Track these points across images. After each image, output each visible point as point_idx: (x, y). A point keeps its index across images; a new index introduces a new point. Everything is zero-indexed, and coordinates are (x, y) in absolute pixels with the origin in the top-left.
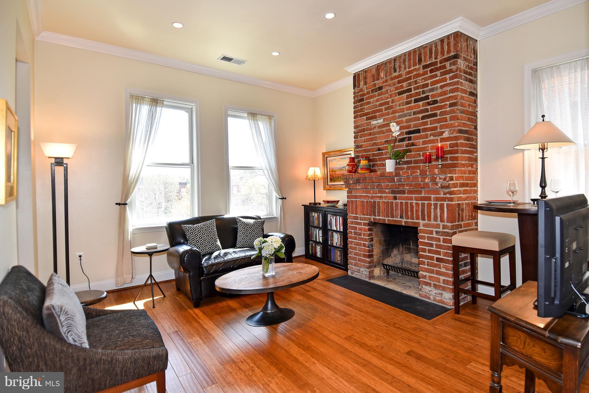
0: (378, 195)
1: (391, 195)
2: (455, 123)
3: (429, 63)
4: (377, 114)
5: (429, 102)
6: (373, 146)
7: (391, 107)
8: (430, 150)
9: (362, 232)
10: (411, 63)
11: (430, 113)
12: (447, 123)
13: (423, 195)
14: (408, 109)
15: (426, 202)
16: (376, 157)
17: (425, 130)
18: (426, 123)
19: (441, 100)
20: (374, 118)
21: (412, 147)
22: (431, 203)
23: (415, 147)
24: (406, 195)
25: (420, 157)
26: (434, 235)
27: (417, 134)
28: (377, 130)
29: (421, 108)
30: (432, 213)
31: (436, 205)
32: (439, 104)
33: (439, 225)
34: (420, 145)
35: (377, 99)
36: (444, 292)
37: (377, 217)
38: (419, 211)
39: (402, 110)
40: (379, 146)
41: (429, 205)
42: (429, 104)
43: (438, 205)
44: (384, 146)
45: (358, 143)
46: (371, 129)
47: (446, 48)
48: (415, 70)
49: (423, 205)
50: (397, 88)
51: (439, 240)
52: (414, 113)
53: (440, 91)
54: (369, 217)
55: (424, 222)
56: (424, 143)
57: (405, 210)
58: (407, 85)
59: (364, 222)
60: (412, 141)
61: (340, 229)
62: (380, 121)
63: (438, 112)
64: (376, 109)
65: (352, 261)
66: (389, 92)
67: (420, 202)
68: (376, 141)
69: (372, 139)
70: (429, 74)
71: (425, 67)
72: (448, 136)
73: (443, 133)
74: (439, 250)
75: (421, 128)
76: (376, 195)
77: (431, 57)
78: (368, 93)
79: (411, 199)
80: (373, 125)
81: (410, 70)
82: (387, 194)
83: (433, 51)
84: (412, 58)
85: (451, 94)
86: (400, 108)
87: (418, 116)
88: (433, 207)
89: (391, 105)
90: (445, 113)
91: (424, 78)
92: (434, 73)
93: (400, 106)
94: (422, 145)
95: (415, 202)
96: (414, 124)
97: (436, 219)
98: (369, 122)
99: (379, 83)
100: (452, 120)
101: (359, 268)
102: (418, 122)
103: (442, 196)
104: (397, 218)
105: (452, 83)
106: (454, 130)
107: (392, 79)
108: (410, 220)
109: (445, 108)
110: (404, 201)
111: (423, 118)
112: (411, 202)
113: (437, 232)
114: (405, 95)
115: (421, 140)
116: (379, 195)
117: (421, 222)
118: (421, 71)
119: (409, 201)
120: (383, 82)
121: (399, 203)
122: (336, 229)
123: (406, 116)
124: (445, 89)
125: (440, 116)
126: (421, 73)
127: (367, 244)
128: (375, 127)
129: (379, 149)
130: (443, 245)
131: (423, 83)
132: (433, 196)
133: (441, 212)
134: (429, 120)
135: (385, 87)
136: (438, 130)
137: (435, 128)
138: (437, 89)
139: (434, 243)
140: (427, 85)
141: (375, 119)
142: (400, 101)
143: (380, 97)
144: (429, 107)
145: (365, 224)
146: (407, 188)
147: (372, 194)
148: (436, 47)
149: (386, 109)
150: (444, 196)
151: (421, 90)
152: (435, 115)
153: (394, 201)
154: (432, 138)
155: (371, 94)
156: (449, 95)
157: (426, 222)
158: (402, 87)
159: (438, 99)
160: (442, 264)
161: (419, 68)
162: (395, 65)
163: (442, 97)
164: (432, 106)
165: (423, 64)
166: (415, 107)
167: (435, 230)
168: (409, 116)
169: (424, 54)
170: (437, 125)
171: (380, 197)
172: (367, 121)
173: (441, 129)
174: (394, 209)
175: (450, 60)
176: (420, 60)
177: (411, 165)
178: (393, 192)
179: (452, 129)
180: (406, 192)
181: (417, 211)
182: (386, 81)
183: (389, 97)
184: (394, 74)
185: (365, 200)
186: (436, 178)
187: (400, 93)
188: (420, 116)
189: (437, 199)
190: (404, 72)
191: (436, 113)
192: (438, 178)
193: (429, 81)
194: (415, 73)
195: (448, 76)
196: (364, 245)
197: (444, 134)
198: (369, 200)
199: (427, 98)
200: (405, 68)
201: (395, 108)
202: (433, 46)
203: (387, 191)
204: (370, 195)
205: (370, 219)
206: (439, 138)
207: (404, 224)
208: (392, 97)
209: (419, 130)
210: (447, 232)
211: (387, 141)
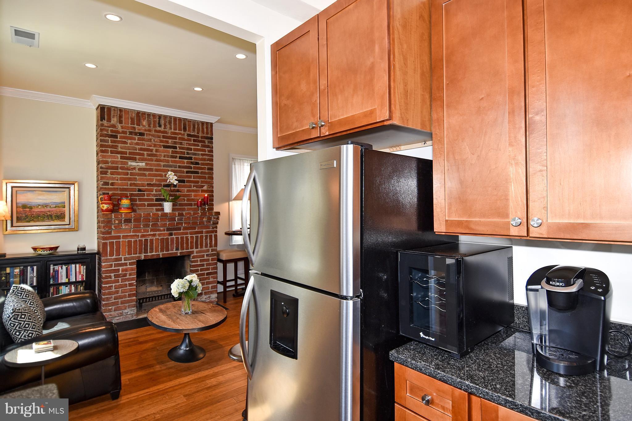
0: (149, 233)
1: (166, 232)
2: (211, 181)
3: (192, 134)
4: (137, 157)
5: (192, 162)
6: (130, 186)
7: (155, 155)
8: (193, 197)
9: (127, 273)
10: (176, 127)
11: (192, 170)
12: (205, 180)
13: (196, 230)
14: (172, 162)
15: (199, 235)
16: (136, 198)
17: (188, 181)
18: (190, 177)
19: (201, 163)
20: (134, 159)
21: (178, 193)
22: (203, 235)
23: (180, 193)
24: (182, 231)
25: (185, 201)
26: (205, 258)
27: (182, 184)
28: (137, 171)
29: (185, 165)
30: (204, 242)
31: (206, 237)
32: (200, 166)
33: (209, 250)
34: (184, 192)
35: (137, 142)
36: (211, 295)
37: (149, 254)
38: (193, 242)
39: (168, 161)
40: (138, 187)
41: (202, 237)
42: (192, 163)
43: (208, 236)
44: (145, 188)
45: (107, 180)
46: (129, 170)
47: (205, 130)
48: (180, 134)
49: (197, 237)
50: (161, 141)
51: (208, 260)
52: (179, 167)
53: (201, 157)
54: (138, 255)
55: (197, 250)
56: (188, 191)
57: (180, 244)
58: (173, 142)
59: (130, 261)
60: (177, 188)
61: (76, 279)
62: (142, 164)
63: (200, 171)
64: (135, 151)
65: (110, 308)
66: (152, 141)
67: (194, 236)
68: (135, 182)
69: (129, 179)
70: (192, 142)
71: (189, 135)
72: (206, 189)
73: (203, 186)
74: (209, 267)
75: (186, 179)
76: (148, 233)
77: (194, 130)
78: (124, 132)
79: (187, 234)
80: (130, 166)
81: (176, 132)
82: (162, 231)
83: (196, 127)
84: (177, 123)
85: (208, 162)
86: (164, 158)
87: (183, 169)
88: (204, 238)
89: (155, 153)
90: (205, 173)
91: (188, 143)
92: (196, 143)
93: (164, 157)
94: (187, 192)
95: (189, 236)
96: (180, 175)
97: (206, 246)
98: (125, 161)
99: (138, 129)
100: (209, 179)
101: (121, 311)
102: (183, 174)
103: (211, 230)
104: (173, 251)
105: (209, 154)
106: (211, 186)
107: (156, 131)
108: (185, 251)
109: (205, 170)
110: (180, 237)
111: (187, 172)
112: (186, 237)
113: (207, 255)
114: (171, 150)
115: (186, 189)
116: (152, 233)
117: (195, 250)
118: (186, 137)
119: (185, 236)
120: (146, 130)
121: (175, 238)
122: (67, 281)
123: (171, 167)
124: (204, 157)
125: (201, 174)
126: (186, 138)
127: (134, 283)
128: (134, 169)
129: (140, 190)
130: (212, 263)
131: (187, 147)
132: (204, 230)
133: (210, 241)
134: (193, 175)
135: (148, 135)
136: (200, 184)
137: (198, 182)
138: (199, 155)
139: (205, 263)
140: (191, 149)
141: (134, 161)
142: (165, 153)
143: (141, 142)
144: (192, 166)
145: (131, 264)
146: (186, 225)
147: (143, 232)
148: (198, 125)
149: (148, 155)
150: (213, 230)
151: (186, 151)
152: (197, 173)
153: (169, 237)
154: (195, 188)
155: (128, 135)
156: (207, 162)
157: (199, 249)
158: (167, 142)
159: (200, 162)
160: (210, 276)
161: (184, 135)
162: (159, 121)
163: (202, 162)
164: (194, 166)
165: (187, 132)
166: (180, 162)
167: (205, 254)
168: (175, 168)
169: (188, 126)
170: (198, 180)
171: (154, 235)
172: (121, 160)
173: (202, 184)
174: (170, 243)
175: (208, 139)
176: (185, 129)
177: (177, 207)
178: (168, 230)
179: (209, 185)
180: (182, 229)
181: (192, 242)
182: (150, 131)
183: (153, 146)
184: (158, 128)
185: (133, 240)
186: (211, 218)
187: (165, 147)
188: (185, 170)
189: (207, 232)
190: (170, 131)
191: (198, 172)
192: (213, 218)
193: (193, 147)
194: (180, 136)
195: (207, 149)
196: (131, 285)
197: (204, 188)
198: (138, 239)
199: (191, 158)
200: (171, 128)
201: (160, 157)
202: (196, 124)
203: (162, 229)
204: (140, 234)
205: (139, 257)
206: (200, 189)
207: (179, 255)
208: (156, 147)
209: (184, 180)
210: (214, 253)
211: (150, 184)
